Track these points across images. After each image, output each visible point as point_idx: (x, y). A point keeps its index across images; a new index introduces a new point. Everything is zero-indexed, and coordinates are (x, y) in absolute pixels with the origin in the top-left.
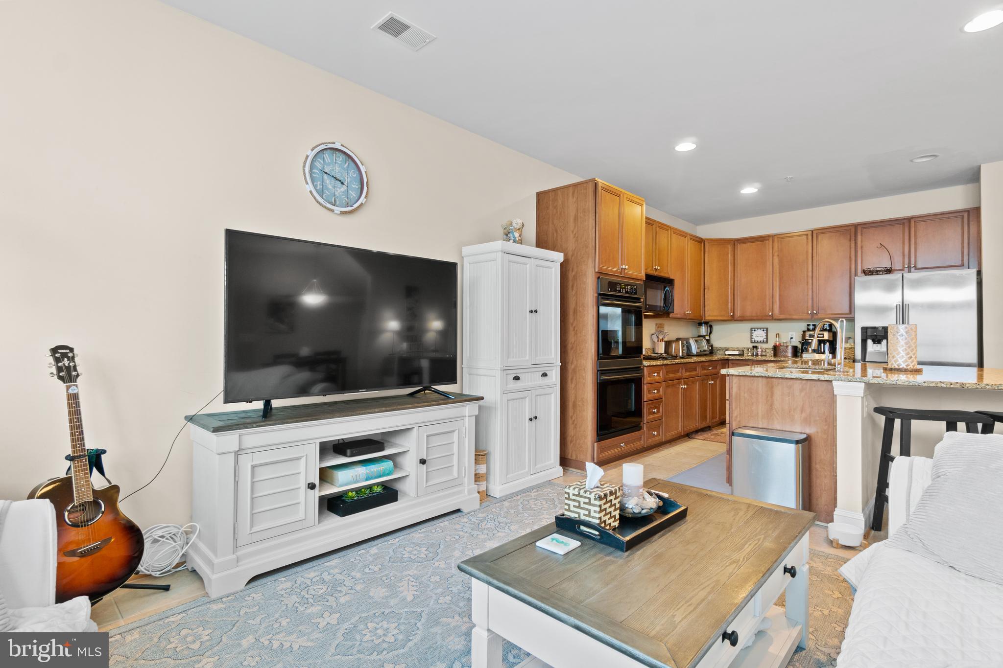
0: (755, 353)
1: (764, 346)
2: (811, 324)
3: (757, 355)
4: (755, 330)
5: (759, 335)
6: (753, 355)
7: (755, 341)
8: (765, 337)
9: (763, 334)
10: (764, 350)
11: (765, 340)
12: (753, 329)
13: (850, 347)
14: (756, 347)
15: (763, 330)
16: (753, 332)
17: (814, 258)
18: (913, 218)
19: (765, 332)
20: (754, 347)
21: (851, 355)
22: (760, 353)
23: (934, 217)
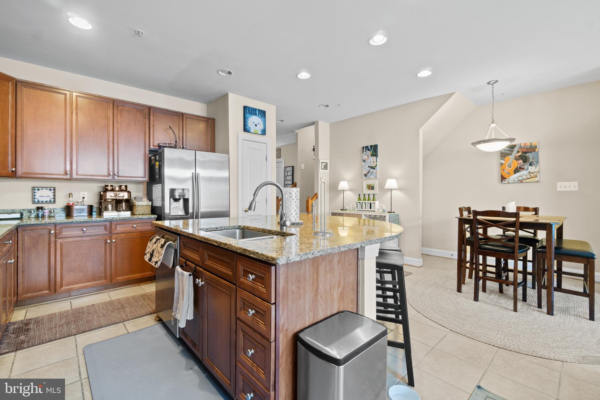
0: (40, 215)
1: (51, 206)
2: (109, 185)
3: (43, 216)
4: (38, 190)
5: (44, 195)
6: (37, 217)
7: (38, 201)
8: (53, 197)
9: (51, 194)
10: (52, 211)
11: (52, 200)
12: (36, 189)
13: (147, 204)
14: (42, 208)
15: (50, 190)
16: (36, 191)
17: (114, 125)
18: (185, 114)
19: (53, 191)
20: (38, 208)
21: (147, 211)
22: (47, 214)
23: (195, 117)
